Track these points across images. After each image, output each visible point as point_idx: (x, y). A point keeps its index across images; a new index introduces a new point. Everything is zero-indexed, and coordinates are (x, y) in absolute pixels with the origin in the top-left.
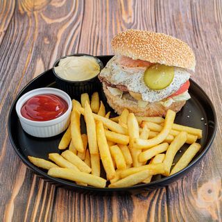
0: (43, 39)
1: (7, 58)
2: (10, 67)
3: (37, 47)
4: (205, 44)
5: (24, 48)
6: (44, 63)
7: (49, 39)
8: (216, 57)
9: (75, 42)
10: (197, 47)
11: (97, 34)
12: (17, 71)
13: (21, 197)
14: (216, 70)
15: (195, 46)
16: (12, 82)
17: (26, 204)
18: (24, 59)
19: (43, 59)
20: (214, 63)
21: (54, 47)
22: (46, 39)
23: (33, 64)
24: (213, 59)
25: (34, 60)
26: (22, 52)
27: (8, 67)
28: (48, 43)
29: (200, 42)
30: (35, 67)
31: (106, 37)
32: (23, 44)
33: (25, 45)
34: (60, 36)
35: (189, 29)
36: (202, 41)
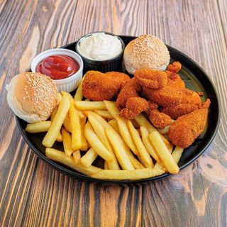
0: (41, 7)
1: (6, 24)
2: (8, 33)
3: (35, 15)
4: (192, 18)
5: (23, 15)
6: (40, 30)
7: (48, 7)
8: (201, 30)
9: (71, 11)
10: (185, 20)
11: (92, 3)
12: (14, 38)
13: (5, 162)
14: (200, 43)
15: (182, 19)
16: (8, 48)
17: (9, 168)
18: (22, 26)
19: (39, 27)
20: (199, 36)
21: (51, 15)
22: (44, 7)
23: (30, 31)
24: (199, 32)
25: (31, 27)
26: (21, 19)
27: (6, 34)
28: (46, 10)
29: (188, 15)
30: (31, 34)
31: (100, 8)
32: (22, 11)
33: (25, 12)
34: (57, 5)
35: (179, 3)
36: (189, 14)
